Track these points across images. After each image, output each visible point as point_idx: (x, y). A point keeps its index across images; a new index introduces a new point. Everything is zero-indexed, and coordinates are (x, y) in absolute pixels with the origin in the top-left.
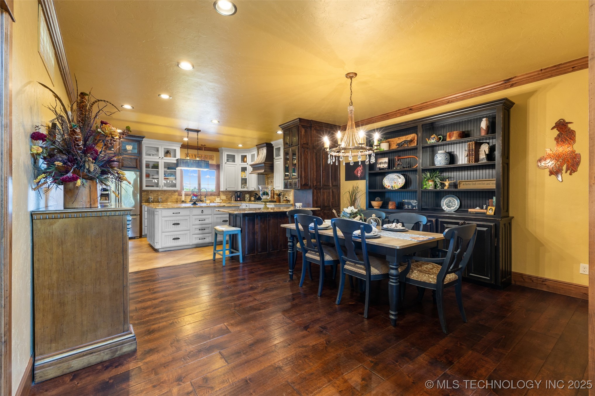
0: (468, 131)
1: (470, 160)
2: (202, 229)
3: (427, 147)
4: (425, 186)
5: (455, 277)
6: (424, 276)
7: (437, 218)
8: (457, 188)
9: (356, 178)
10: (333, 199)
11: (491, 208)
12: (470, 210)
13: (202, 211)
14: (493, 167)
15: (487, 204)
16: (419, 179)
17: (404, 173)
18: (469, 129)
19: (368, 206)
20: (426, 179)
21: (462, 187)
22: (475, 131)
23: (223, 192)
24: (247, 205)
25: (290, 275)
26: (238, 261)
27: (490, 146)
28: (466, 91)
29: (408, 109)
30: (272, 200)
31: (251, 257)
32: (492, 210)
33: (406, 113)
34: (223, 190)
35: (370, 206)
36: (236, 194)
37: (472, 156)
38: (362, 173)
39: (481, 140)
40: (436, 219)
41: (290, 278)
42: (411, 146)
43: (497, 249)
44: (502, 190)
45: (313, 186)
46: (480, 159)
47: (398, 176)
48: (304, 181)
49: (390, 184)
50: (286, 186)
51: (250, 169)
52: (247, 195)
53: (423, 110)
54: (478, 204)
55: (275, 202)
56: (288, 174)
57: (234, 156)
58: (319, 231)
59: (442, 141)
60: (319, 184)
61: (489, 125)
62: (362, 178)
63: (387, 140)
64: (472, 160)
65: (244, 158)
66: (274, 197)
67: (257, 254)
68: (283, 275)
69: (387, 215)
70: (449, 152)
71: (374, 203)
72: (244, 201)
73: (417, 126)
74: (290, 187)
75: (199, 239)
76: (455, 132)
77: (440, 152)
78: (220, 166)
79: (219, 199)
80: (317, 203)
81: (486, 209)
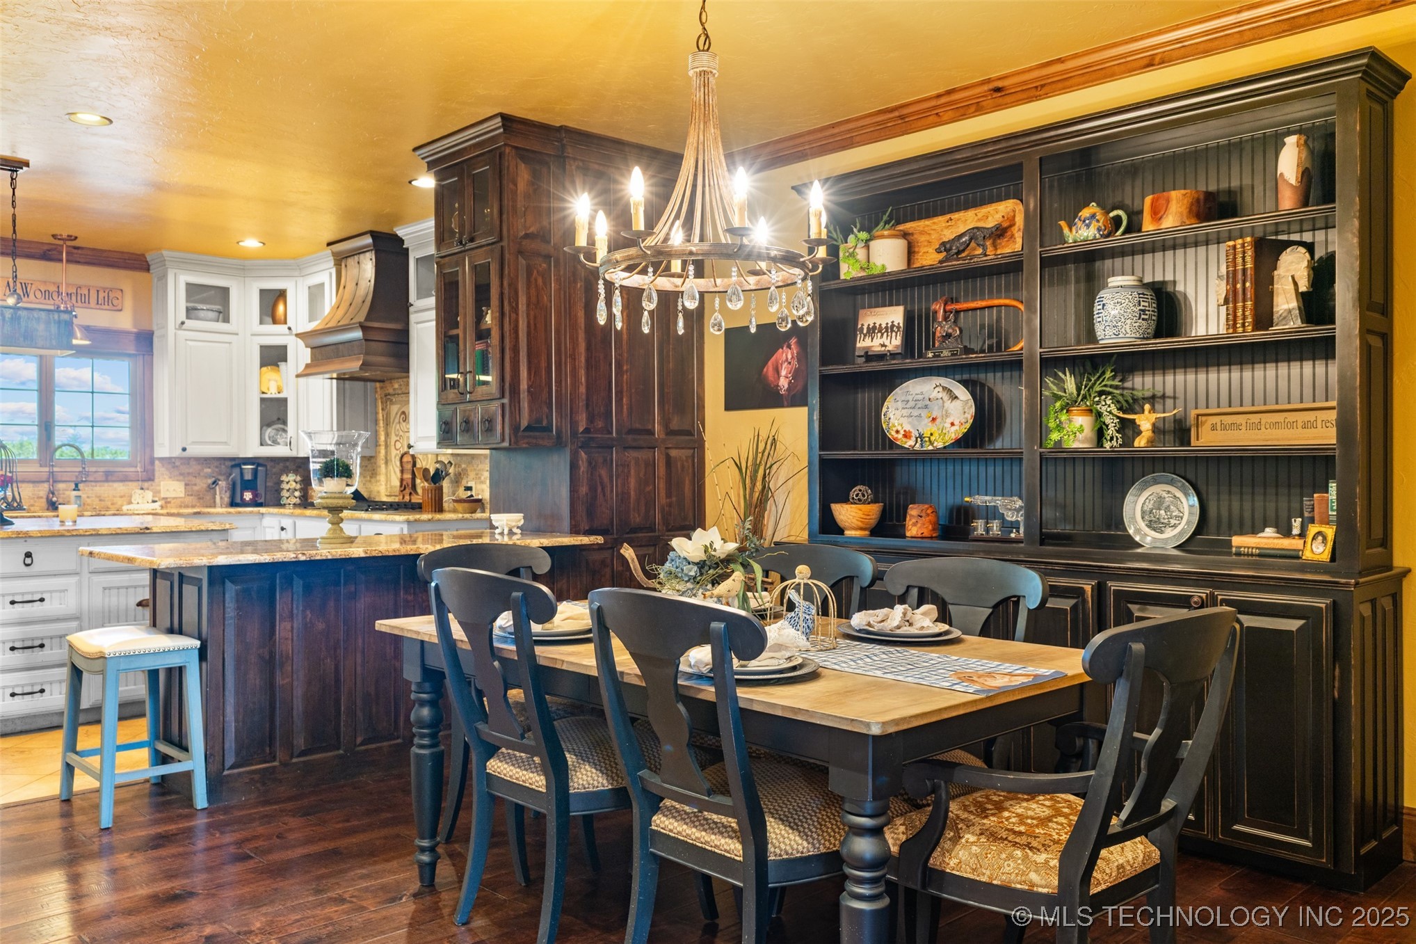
0: (1230, 192)
1: (1235, 317)
2: (29, 644)
3: (1063, 260)
4: (1055, 436)
5: (1147, 856)
6: (1008, 858)
7: (1102, 577)
8: (1189, 444)
9: (770, 398)
10: (669, 495)
11: (1319, 533)
12: (1237, 541)
13: (28, 555)
14: (1323, 349)
15: (1306, 514)
16: (1031, 405)
17: (974, 376)
18: (1235, 184)
19: (816, 527)
20: (1058, 404)
21: (1208, 438)
22: (1259, 190)
23: (168, 461)
24: (287, 523)
25: (422, 865)
26: (189, 800)
27: (1317, 257)
28: (1219, 16)
29: (986, 88)
30: (407, 498)
31: (256, 777)
32: (1325, 538)
33: (978, 108)
34: (167, 455)
35: (827, 525)
36: (235, 473)
37: (1244, 300)
38: (796, 374)
39: (1283, 232)
40: (1099, 583)
41: (422, 880)
42: (999, 252)
43: (1339, 710)
44: (1359, 450)
45: (574, 433)
46: (1275, 317)
47: (944, 388)
48: (531, 411)
49: (913, 426)
50: (446, 434)
51: (300, 354)
52: (291, 477)
53: (1046, 96)
54: (1271, 513)
55: (417, 507)
56: (454, 376)
57: (225, 291)
58: (539, 650)
59: (1124, 233)
60: (600, 424)
61: (1308, 165)
62: (796, 399)
63: (901, 227)
64: (1244, 318)
65: (272, 302)
66: (414, 486)
67: (284, 764)
68: (394, 864)
69: (882, 567)
70: (1153, 283)
71: (847, 514)
72: (278, 504)
73: (1020, 166)
74: (467, 436)
75: (13, 695)
76: (1174, 194)
77: (1115, 281)
78: (155, 340)
79: (149, 495)
80: (591, 513)
81: (1302, 535)
